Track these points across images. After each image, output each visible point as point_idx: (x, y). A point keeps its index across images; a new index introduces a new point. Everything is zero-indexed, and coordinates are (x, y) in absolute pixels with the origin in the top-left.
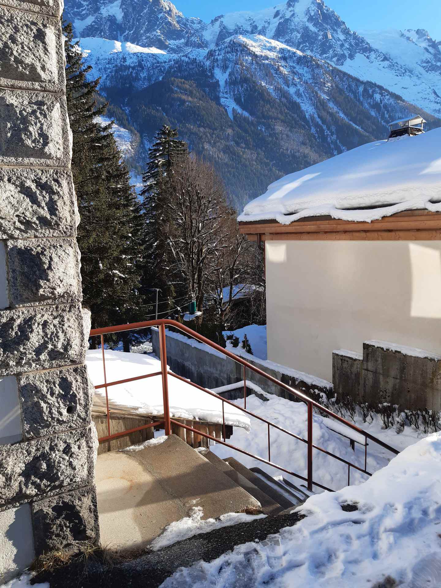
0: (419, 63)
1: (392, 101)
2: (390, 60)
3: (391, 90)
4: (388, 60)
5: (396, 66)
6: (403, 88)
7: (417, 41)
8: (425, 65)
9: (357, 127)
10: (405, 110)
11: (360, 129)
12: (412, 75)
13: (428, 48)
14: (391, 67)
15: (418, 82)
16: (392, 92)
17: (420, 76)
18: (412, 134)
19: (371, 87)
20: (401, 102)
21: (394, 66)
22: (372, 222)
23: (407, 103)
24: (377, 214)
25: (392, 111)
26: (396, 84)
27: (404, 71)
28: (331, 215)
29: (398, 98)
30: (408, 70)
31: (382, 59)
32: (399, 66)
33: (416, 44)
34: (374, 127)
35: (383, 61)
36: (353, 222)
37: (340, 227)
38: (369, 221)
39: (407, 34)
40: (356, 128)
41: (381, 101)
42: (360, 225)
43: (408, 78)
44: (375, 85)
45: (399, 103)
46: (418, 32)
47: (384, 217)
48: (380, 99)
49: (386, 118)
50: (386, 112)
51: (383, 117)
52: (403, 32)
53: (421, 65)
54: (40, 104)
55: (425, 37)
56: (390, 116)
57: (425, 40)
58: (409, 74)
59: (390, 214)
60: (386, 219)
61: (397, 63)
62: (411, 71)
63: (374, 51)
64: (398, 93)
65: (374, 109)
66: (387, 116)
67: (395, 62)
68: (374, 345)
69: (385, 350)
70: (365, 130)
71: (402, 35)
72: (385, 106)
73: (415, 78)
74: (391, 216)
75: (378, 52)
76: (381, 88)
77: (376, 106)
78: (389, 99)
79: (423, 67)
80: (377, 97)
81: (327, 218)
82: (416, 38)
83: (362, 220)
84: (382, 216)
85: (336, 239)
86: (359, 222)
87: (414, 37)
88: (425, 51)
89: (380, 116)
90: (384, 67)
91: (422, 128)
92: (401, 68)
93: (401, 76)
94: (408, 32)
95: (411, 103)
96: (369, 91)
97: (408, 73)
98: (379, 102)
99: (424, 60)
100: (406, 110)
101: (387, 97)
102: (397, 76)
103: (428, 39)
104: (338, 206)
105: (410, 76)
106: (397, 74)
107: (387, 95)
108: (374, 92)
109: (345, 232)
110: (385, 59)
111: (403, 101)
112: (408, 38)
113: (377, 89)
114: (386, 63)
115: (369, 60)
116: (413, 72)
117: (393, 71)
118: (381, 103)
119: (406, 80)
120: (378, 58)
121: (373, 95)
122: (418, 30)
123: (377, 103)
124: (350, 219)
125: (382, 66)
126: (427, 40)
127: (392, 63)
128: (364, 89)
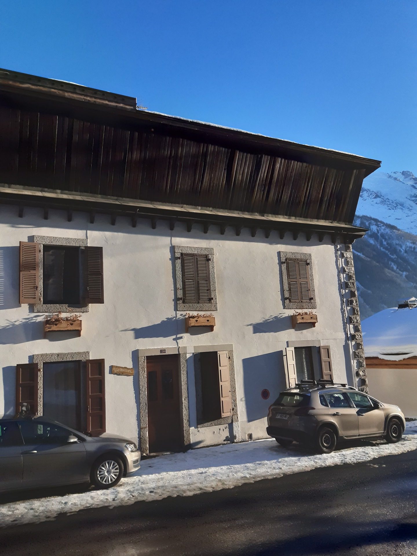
0: (409, 197)
1: (388, 231)
2: (382, 197)
3: (385, 221)
4: (380, 197)
5: (388, 201)
6: (396, 219)
7: (403, 180)
8: (414, 199)
9: (359, 254)
10: (401, 238)
11: (362, 255)
12: (403, 208)
13: (415, 185)
14: (383, 202)
15: (410, 213)
16: (387, 223)
17: (411, 208)
18: (411, 307)
19: (367, 221)
20: (397, 231)
21: (385, 201)
22: (399, 361)
23: (402, 231)
24: (401, 357)
25: (389, 238)
26: (390, 216)
27: (395, 205)
28: (379, 357)
29: (392, 227)
30: (399, 204)
31: (374, 197)
32: (391, 201)
33: (403, 183)
34: (375, 253)
35: (375, 198)
36: (390, 361)
37: (383, 363)
38: (397, 360)
39: (395, 176)
40: (357, 255)
41: (378, 231)
42: (394, 362)
43: (401, 210)
44: (371, 218)
45: (394, 232)
46: (403, 173)
47: (404, 359)
48: (377, 229)
49: (384, 245)
50: (383, 240)
51: (381, 244)
52: (390, 174)
53: (411, 199)
54: (363, 361)
55: (410, 177)
56: (387, 244)
57: (411, 179)
58: (401, 207)
59: (407, 358)
60: (405, 360)
61: (388, 199)
62: (402, 205)
63: (366, 190)
64: (392, 224)
65: (372, 238)
66: (385, 243)
67: (386, 198)
68: (408, 417)
69: (414, 419)
70: (367, 256)
71: (390, 177)
72: (383, 235)
73: (406, 211)
74: (407, 359)
75: (370, 191)
76: (376, 220)
77: (374, 236)
78: (385, 229)
79: (413, 201)
80: (374, 228)
81: (377, 358)
82: (403, 178)
83: (395, 360)
84: (403, 358)
85: (382, 368)
86: (392, 361)
87: (401, 178)
88: (412, 187)
89: (379, 244)
90: (376, 203)
91: (416, 303)
92: (393, 203)
93: (393, 209)
94: (395, 174)
95: (406, 231)
96: (365, 224)
97: (399, 207)
98: (376, 232)
99: (413, 195)
100: (403, 238)
101: (383, 228)
102: (390, 209)
103: (414, 179)
104: (382, 353)
105: (402, 209)
106: (389, 208)
107: (383, 226)
108: (370, 224)
109: (386, 365)
110: (377, 196)
111: (399, 230)
112: (395, 179)
113: (373, 222)
114: (378, 200)
115: (362, 198)
116: (404, 205)
117: (386, 206)
118: (378, 233)
119: (399, 213)
120: (371, 196)
121: (370, 226)
122: (403, 172)
123: (374, 233)
124: (388, 359)
125: (375, 202)
126: (412, 179)
127: (383, 199)
128: (361, 222)
